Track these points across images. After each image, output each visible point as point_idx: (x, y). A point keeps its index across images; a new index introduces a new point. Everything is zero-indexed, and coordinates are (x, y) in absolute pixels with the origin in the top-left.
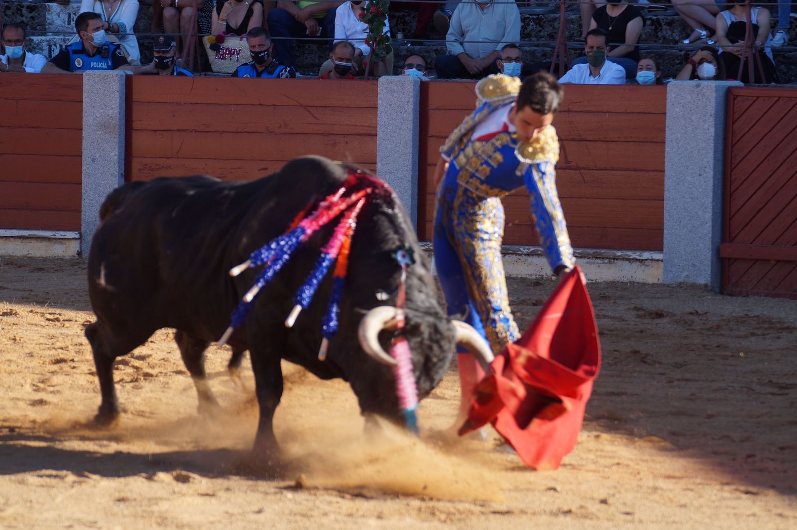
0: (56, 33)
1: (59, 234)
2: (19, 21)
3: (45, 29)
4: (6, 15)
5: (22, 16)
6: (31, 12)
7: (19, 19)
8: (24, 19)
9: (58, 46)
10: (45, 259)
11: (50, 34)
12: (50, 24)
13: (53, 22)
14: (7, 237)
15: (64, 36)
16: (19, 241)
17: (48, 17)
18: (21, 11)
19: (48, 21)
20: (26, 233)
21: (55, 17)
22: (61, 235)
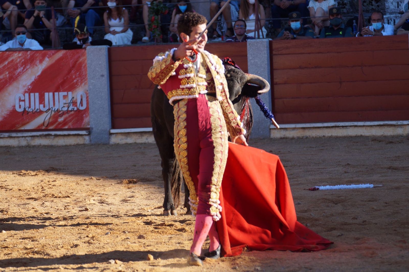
0: (391, 13)
1: (400, 122)
2: (371, 8)
3: (385, 11)
4: (364, 6)
5: (372, 5)
6: (377, 3)
7: (371, 7)
8: (373, 7)
9: (393, 20)
10: (393, 137)
11: (388, 14)
12: (387, 9)
13: (389, 7)
14: (371, 126)
15: (396, 14)
16: (378, 128)
17: (387, 5)
18: (372, 3)
19: (387, 7)
20: (381, 123)
21: (390, 4)
22: (401, 123)
